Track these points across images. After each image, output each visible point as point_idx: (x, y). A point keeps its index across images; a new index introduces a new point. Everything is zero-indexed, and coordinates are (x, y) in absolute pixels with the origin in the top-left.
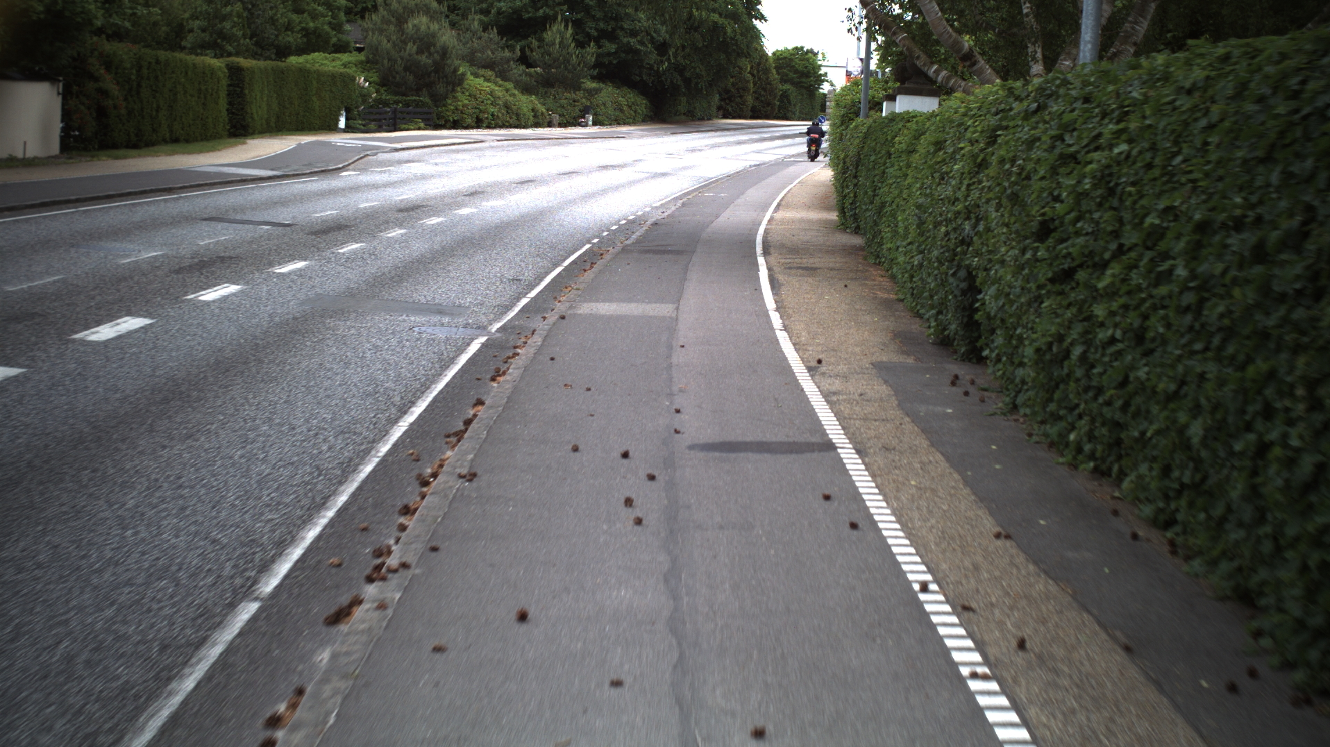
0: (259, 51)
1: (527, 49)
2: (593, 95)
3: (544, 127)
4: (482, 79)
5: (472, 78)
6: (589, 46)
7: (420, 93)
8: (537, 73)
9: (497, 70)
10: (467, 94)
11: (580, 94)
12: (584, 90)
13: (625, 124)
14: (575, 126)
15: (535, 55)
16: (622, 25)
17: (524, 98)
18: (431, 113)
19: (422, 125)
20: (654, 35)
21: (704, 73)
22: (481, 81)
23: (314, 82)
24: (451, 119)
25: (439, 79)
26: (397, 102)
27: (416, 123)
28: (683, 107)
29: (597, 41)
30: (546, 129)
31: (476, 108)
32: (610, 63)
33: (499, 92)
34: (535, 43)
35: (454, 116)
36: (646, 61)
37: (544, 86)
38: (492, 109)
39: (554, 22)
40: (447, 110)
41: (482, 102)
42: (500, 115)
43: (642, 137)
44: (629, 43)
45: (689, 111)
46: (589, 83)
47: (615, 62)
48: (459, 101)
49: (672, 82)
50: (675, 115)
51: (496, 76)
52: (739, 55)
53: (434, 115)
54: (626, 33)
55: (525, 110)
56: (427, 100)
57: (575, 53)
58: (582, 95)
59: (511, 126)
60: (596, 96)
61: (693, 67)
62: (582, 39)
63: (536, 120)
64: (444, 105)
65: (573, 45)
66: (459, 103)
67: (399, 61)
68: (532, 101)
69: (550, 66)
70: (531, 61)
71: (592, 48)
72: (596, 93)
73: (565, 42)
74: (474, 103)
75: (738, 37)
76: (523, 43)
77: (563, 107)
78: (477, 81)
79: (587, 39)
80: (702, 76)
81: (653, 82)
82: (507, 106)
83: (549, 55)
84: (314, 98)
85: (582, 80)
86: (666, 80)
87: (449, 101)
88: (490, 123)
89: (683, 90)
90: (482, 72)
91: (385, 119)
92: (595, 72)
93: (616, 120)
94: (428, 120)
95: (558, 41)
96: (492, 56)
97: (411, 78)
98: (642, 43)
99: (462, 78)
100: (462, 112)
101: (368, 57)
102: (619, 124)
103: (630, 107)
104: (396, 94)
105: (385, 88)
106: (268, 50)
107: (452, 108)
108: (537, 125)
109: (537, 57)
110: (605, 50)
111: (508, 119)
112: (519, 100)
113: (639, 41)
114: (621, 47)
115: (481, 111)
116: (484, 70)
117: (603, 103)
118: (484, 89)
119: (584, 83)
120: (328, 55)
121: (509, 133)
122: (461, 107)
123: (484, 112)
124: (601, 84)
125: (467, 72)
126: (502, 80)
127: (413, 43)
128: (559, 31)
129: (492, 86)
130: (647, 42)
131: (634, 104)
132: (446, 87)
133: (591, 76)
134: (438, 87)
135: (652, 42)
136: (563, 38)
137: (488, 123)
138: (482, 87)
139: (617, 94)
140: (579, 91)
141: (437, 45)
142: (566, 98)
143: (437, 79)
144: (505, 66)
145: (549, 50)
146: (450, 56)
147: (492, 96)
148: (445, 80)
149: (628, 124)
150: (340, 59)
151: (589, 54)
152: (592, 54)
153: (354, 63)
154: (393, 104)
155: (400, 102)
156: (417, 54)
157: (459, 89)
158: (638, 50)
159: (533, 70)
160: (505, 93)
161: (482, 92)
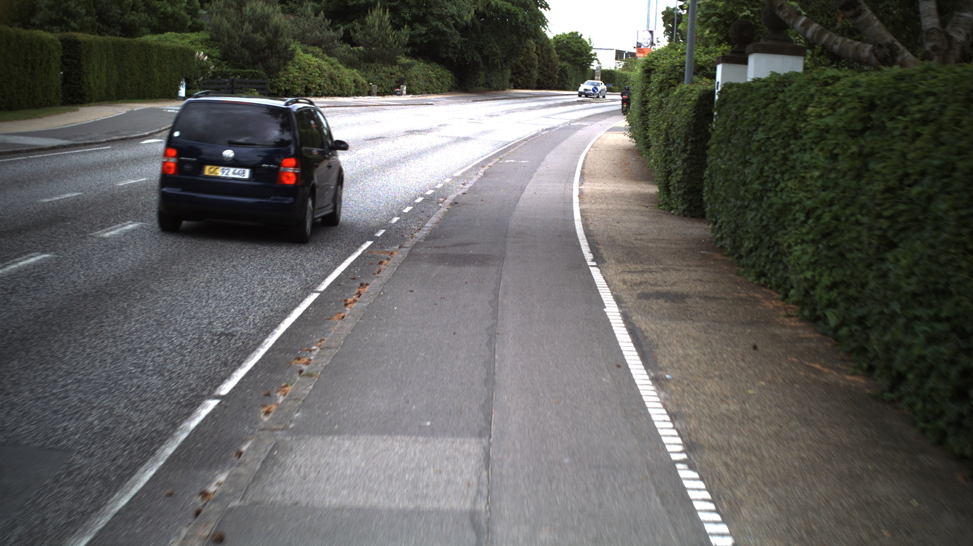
0: (105, 28)
1: (351, 31)
2: (407, 69)
4: (311, 55)
5: (302, 54)
6: (404, 28)
7: (256, 66)
8: (360, 51)
9: (323, 47)
10: (297, 67)
11: (396, 68)
12: (399, 65)
13: (434, 93)
14: (392, 95)
15: (358, 36)
16: (431, 11)
17: (347, 71)
18: (265, 84)
19: (257, 93)
20: (458, 20)
21: (499, 52)
22: (310, 56)
23: (155, 56)
24: (283, 89)
25: (272, 54)
26: (235, 74)
27: (252, 92)
28: (482, 80)
29: (410, 24)
30: (366, 98)
31: (305, 79)
32: (422, 42)
33: (325, 66)
34: (358, 26)
35: (285, 86)
36: (452, 41)
37: (365, 62)
38: (318, 81)
39: (375, 7)
40: (279, 81)
41: (311, 74)
42: (326, 85)
43: (448, 104)
44: (437, 26)
45: (487, 83)
46: (403, 59)
47: (425, 42)
48: (290, 73)
49: (473, 59)
50: (476, 86)
51: (324, 53)
52: (528, 36)
53: (268, 86)
54: (435, 17)
55: (348, 81)
56: (262, 72)
57: (392, 33)
58: (397, 69)
59: (336, 95)
60: (410, 70)
61: (490, 47)
62: (397, 22)
63: (358, 90)
64: (277, 77)
65: (390, 28)
66: (291, 75)
67: (237, 39)
68: (354, 74)
69: (371, 45)
70: (354, 41)
71: (406, 30)
72: (409, 68)
73: (383, 24)
74: (303, 75)
75: (528, 22)
76: (348, 26)
77: (382, 79)
78: (307, 56)
79: (402, 23)
80: (498, 54)
81: (457, 59)
82: (332, 78)
83: (370, 35)
84: (155, 70)
85: (398, 57)
86: (468, 58)
87: (281, 73)
89: (482, 66)
90: (311, 49)
91: (224, 89)
92: (409, 50)
93: (426, 90)
94: (263, 89)
95: (377, 24)
96: (319, 35)
97: (247, 53)
98: (448, 26)
99: (292, 55)
100: (292, 83)
101: (212, 36)
102: (429, 93)
103: (438, 79)
104: (235, 67)
105: (225, 62)
106: (114, 27)
107: (284, 79)
108: (358, 94)
109: (360, 37)
110: (417, 32)
111: (333, 89)
112: (343, 73)
113: (445, 25)
114: (431, 29)
115: (309, 82)
116: (312, 47)
117: (415, 76)
118: (312, 63)
119: (399, 59)
120: (179, 35)
121: (333, 100)
122: (292, 79)
123: (312, 83)
124: (413, 60)
125: (299, 51)
126: (328, 56)
127: (250, 23)
128: (378, 16)
129: (320, 61)
130: (452, 26)
131: (441, 76)
132: (279, 61)
133: (405, 53)
134: (271, 61)
135: (456, 26)
136: (381, 22)
137: (316, 92)
138: (311, 61)
139: (427, 68)
140: (395, 65)
141: (270, 24)
142: (384, 72)
143: (270, 55)
144: (331, 44)
145: (370, 32)
146: (282, 34)
147: (319, 69)
148: (277, 55)
149: (437, 93)
150: (188, 37)
151: (403, 35)
152: (406, 35)
153: (196, 41)
154: (232, 75)
155: (238, 74)
156: (253, 32)
157: (290, 63)
158: (444, 32)
159: (356, 48)
160: (331, 67)
161: (311, 66)
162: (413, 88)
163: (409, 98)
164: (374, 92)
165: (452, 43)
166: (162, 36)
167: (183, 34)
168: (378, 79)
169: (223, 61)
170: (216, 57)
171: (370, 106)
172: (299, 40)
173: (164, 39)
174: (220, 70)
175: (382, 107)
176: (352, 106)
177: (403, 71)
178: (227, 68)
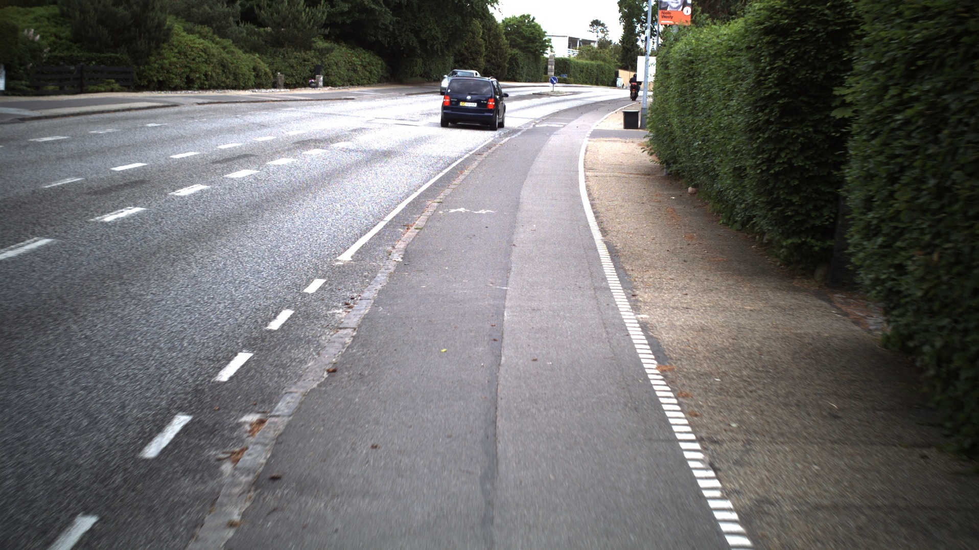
1: (255, 7)
2: (324, 55)
3: (267, 88)
4: (197, 35)
5: (184, 34)
6: (320, 4)
7: (118, 49)
8: (266, 32)
9: (214, 25)
10: (176, 51)
12: (315, 50)
13: (359, 84)
17: (244, 56)
18: (129, 73)
21: (439, 35)
22: (194, 37)
24: (155, 79)
25: (140, 33)
26: (90, 60)
27: (109, 84)
28: (418, 69)
30: (268, 90)
31: (186, 66)
32: (344, 23)
33: (214, 49)
35: (158, 75)
36: (382, 21)
37: (273, 46)
38: (204, 68)
40: (150, 70)
41: (194, 60)
42: (214, 75)
43: (374, 98)
44: (363, 2)
45: (425, 73)
46: (320, 43)
47: (348, 22)
48: (165, 58)
49: (408, 43)
50: (411, 76)
51: (214, 33)
52: (475, 16)
53: (135, 76)
55: (245, 69)
56: (126, 57)
57: (305, 10)
58: (312, 54)
59: (227, 87)
60: (328, 55)
61: (428, 29)
63: (258, 81)
64: (147, 63)
66: (166, 61)
67: (92, 14)
68: (254, 59)
71: (323, 7)
72: (328, 53)
74: (183, 60)
77: (292, 67)
78: (191, 37)
81: (389, 43)
82: (223, 65)
83: (278, 13)
85: (313, 39)
86: (402, 41)
87: (153, 59)
88: (203, 84)
89: (419, 52)
90: (198, 28)
91: (69, 79)
92: (327, 32)
93: (349, 81)
94: (126, 80)
96: (210, 11)
97: (105, 32)
99: (168, 34)
100: (168, 72)
101: (62, 10)
102: (352, 85)
103: (365, 67)
104: (89, 50)
105: (78, 45)
107: (156, 66)
108: (259, 86)
109: (266, 15)
110: (338, 9)
111: (224, 79)
112: (239, 58)
114: (355, 7)
115: (191, 70)
116: (200, 26)
117: (335, 63)
118: (196, 45)
119: (315, 42)
121: (221, 94)
122: (168, 66)
123: (195, 72)
124: (332, 44)
125: (178, 27)
126: (220, 38)
129: (207, 43)
131: (369, 64)
132: (149, 43)
133: (323, 35)
134: (139, 43)
138: (195, 43)
139: (351, 54)
140: (310, 50)
142: (296, 58)
143: (137, 35)
144: (224, 22)
145: (278, 8)
146: (154, 8)
147: (205, 53)
148: (147, 35)
149: (363, 85)
151: (319, 12)
152: (323, 13)
153: (41, 16)
154: (84, 61)
155: (94, 59)
156: (114, 5)
157: (165, 45)
158: (372, 9)
159: (262, 29)
160: (222, 50)
161: (194, 49)
162: (332, 78)
163: (327, 90)
164: (280, 83)
165: (383, 24)
168: (287, 67)
169: (75, 43)
170: (66, 38)
171: (268, 101)
172: (184, 18)
174: (69, 54)
175: (284, 103)
177: (320, 57)
178: (79, 52)
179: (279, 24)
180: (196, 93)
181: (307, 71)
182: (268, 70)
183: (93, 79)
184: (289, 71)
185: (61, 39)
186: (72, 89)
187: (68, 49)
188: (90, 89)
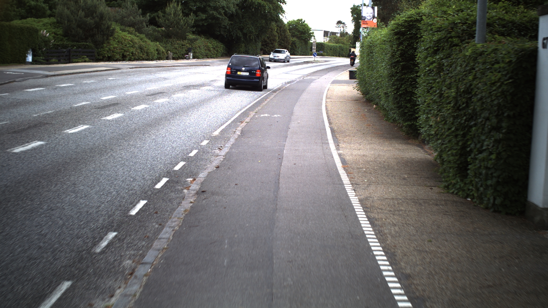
1: (156, 17)
2: (193, 42)
3: (164, 60)
4: (127, 32)
5: (121, 32)
6: (191, 15)
7: (87, 40)
8: (162, 30)
9: (136, 27)
10: (117, 41)
11: (186, 41)
12: (188, 40)
13: (212, 57)
14: (183, 59)
16: (209, 4)
17: (152, 44)
18: (93, 52)
20: (227, 10)
21: (253, 31)
22: (125, 33)
24: (106, 56)
26: (73, 46)
27: (83, 58)
28: (242, 49)
29: (195, 13)
30: (164, 61)
31: (122, 49)
32: (203, 25)
33: (136, 40)
34: (161, 14)
35: (108, 53)
36: (223, 24)
37: (166, 38)
38: (132, 50)
39: (171, 2)
40: (104, 51)
41: (126, 46)
42: (137, 53)
43: (220, 65)
44: (213, 14)
45: (246, 51)
46: (191, 36)
47: (205, 24)
48: (111, 45)
49: (237, 35)
51: (136, 31)
52: (272, 20)
53: (96, 54)
54: (212, 8)
55: (152, 50)
56: (91, 45)
57: (183, 18)
58: (187, 42)
59: (143, 60)
60: (195, 43)
61: (248, 28)
62: (186, 12)
63: (159, 56)
64: (102, 48)
65: (181, 15)
67: (74, 22)
68: (157, 45)
69: (169, 27)
70: (159, 24)
71: (192, 17)
72: (195, 41)
73: (177, 12)
74: (120, 46)
75: (272, 11)
76: (154, 14)
77: (176, 49)
78: (124, 33)
79: (190, 12)
81: (227, 35)
82: (141, 48)
83: (168, 20)
84: (7, 43)
86: (234, 34)
87: (105, 45)
89: (243, 40)
90: (127, 28)
91: (63, 56)
92: (194, 30)
93: (206, 56)
94: (92, 56)
95: (172, 13)
96: (133, 19)
97: (81, 31)
98: (220, 14)
99: (113, 32)
100: (113, 52)
101: (57, 20)
102: (208, 58)
103: (214, 48)
104: (73, 41)
105: (66, 38)
107: (107, 49)
108: (159, 59)
109: (162, 21)
110: (199, 18)
111: (141, 55)
112: (149, 45)
113: (218, 13)
114: (209, 16)
115: (125, 51)
116: (128, 28)
117: (199, 46)
118: (127, 38)
119: (188, 35)
120: (36, 19)
121: (141, 63)
122: (112, 49)
123: (127, 52)
124: (197, 36)
125: (118, 29)
126: (139, 33)
127: (83, 11)
128: (174, 7)
129: (132, 36)
130: (223, 14)
131: (216, 47)
132: (103, 37)
133: (192, 31)
134: (97, 36)
135: (226, 14)
136: (176, 11)
137: (130, 58)
138: (127, 37)
139: (207, 42)
140: (185, 40)
141: (97, 12)
142: (178, 44)
143: (97, 32)
144: (141, 25)
145: (168, 18)
146: (105, 19)
147: (132, 42)
148: (102, 33)
149: (213, 58)
150: (42, 21)
151: (190, 19)
152: (192, 20)
153: (47, 23)
154: (70, 47)
155: (75, 46)
156: (85, 17)
157: (111, 38)
158: (218, 18)
159: (160, 29)
160: (140, 41)
161: (126, 40)
162: (197, 54)
163: (195, 61)
164: (170, 57)
165: (223, 25)
166: (24, 21)
167: (39, 19)
168: (174, 49)
169: (65, 37)
170: (60, 34)
171: (165, 67)
172: (120, 23)
173: (26, 23)
174: (62, 43)
175: (173, 67)
176: (153, 67)
177: (191, 43)
178: (67, 42)
179: (169, 26)
180: (127, 63)
181: (184, 51)
182: (164, 50)
183: (75, 56)
184: (174, 51)
185: (57, 35)
186: (64, 61)
187: (61, 41)
188: (74, 61)
